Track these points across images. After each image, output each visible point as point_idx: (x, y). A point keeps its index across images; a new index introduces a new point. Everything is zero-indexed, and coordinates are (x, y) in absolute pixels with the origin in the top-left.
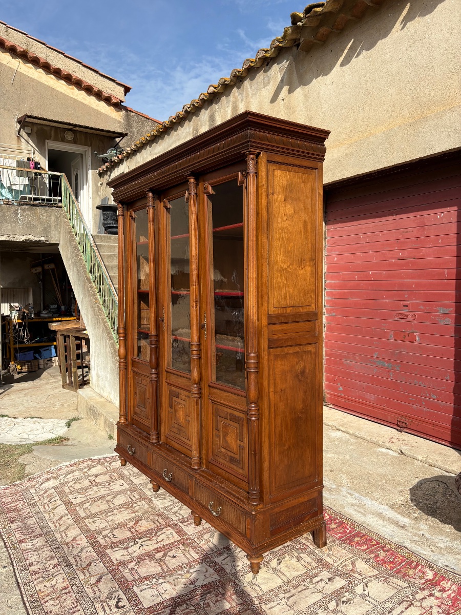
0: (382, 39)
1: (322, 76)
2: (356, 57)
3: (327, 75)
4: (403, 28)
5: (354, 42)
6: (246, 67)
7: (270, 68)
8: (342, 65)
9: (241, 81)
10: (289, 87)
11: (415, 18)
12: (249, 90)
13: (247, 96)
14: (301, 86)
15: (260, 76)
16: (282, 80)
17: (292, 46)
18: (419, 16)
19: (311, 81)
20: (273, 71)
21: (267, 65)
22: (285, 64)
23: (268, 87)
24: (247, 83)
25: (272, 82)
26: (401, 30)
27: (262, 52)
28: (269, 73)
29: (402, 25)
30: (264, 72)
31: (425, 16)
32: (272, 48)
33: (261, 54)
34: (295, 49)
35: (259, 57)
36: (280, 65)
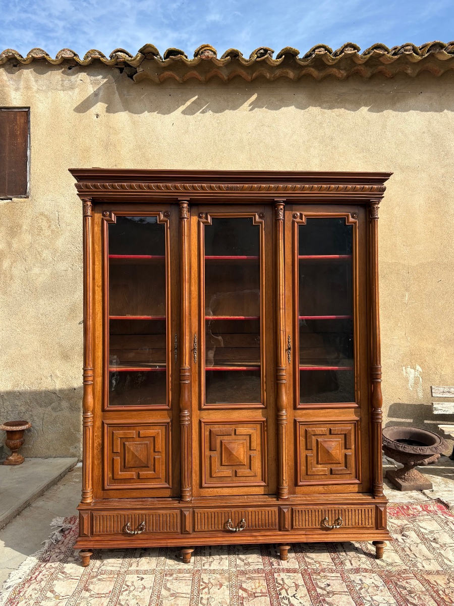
0: (230, 110)
1: (158, 113)
2: (201, 113)
3: (164, 114)
4: (251, 110)
5: (198, 98)
6: (36, 56)
7: (74, 74)
8: (184, 112)
9: (15, 66)
10: (107, 105)
11: (263, 107)
12: (34, 83)
13: (28, 88)
14: (127, 112)
15: (56, 76)
16: (96, 94)
17: (113, 67)
18: (266, 108)
19: (142, 112)
20: (79, 78)
21: (70, 69)
22: (101, 80)
23: (70, 93)
24: (28, 74)
25: (77, 91)
26: (250, 111)
27: (68, 52)
28: (73, 78)
29: (250, 107)
30: (63, 72)
31: (271, 110)
32: (88, 57)
33: (68, 55)
34: (117, 71)
35: (63, 55)
36: (93, 78)
